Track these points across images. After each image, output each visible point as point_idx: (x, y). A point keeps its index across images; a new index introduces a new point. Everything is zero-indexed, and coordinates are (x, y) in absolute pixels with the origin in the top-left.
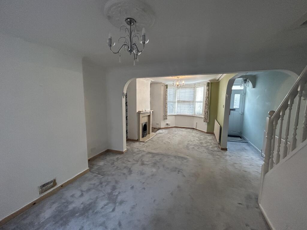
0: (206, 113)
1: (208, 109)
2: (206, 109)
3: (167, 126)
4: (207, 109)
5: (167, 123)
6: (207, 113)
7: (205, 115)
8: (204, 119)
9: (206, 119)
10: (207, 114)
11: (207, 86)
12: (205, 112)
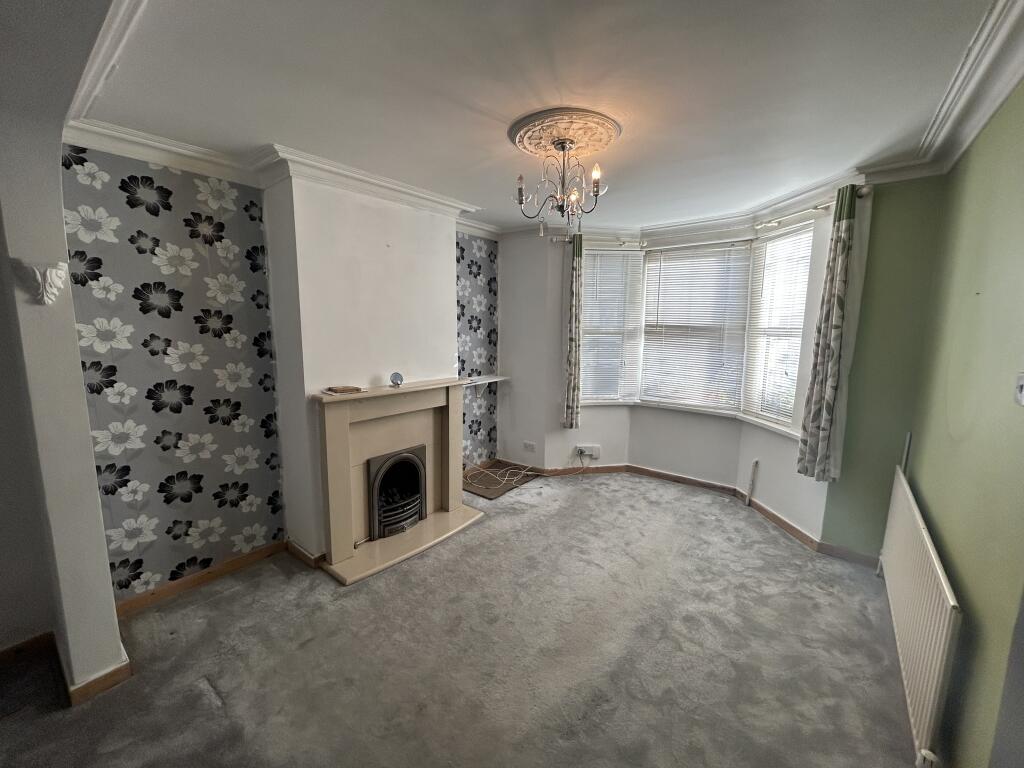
0: (818, 413)
1: (836, 388)
2: (823, 382)
3: (578, 464)
4: (830, 382)
5: (581, 445)
6: (824, 413)
7: (811, 426)
8: (802, 453)
9: (814, 452)
10: (831, 422)
11: (838, 218)
12: (813, 408)
